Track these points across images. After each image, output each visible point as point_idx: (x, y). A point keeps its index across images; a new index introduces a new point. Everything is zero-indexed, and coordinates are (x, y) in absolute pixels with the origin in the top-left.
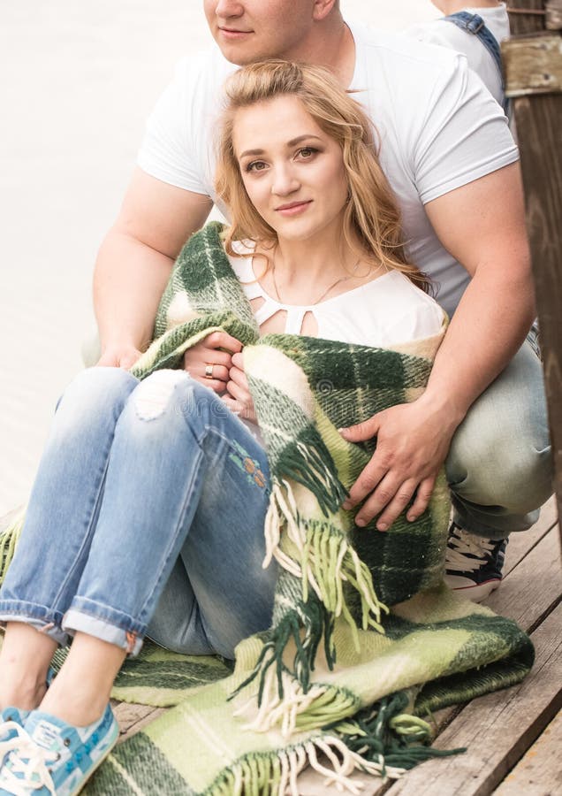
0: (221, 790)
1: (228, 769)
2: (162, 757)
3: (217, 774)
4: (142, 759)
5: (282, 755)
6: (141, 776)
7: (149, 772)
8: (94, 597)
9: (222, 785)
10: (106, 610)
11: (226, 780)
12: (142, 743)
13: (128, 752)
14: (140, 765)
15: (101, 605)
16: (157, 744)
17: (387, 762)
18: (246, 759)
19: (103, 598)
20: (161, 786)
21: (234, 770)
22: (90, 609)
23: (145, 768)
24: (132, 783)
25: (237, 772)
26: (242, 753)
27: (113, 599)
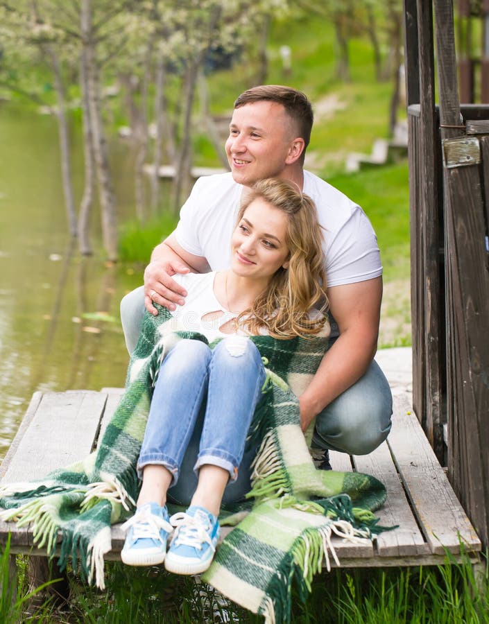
0: (298, 548)
1: (299, 537)
2: (255, 540)
3: (294, 541)
4: (244, 542)
6: (246, 551)
7: (250, 548)
8: (218, 447)
9: (299, 546)
10: (226, 454)
11: (300, 542)
12: (241, 534)
13: (235, 538)
14: (244, 545)
15: (222, 451)
18: (307, 531)
20: (261, 554)
21: (302, 536)
23: (247, 546)
25: (305, 537)
26: (303, 529)
27: (228, 448)
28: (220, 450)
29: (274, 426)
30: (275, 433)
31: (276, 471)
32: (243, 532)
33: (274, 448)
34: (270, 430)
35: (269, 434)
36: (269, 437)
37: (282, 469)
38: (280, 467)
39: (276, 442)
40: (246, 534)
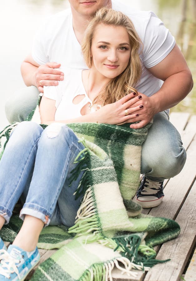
0: (86, 278)
1: (87, 270)
2: (60, 268)
3: (83, 272)
4: (52, 268)
5: (106, 264)
6: (53, 275)
7: (56, 273)
8: (33, 202)
9: (86, 276)
10: (38, 207)
11: (87, 274)
12: (51, 262)
13: (46, 265)
14: (52, 271)
16: (57, 263)
17: (145, 265)
18: (94, 266)
19: (36, 202)
20: (61, 279)
21: (90, 270)
22: (32, 207)
23: (54, 272)
24: (49, 278)
25: (91, 271)
26: (92, 264)
27: (40, 203)
28: (34, 204)
29: (92, 184)
30: (92, 189)
31: (92, 216)
32: (53, 261)
33: (91, 200)
34: (89, 187)
35: (89, 190)
36: (89, 192)
37: (96, 215)
38: (95, 213)
39: (93, 196)
40: (55, 263)
